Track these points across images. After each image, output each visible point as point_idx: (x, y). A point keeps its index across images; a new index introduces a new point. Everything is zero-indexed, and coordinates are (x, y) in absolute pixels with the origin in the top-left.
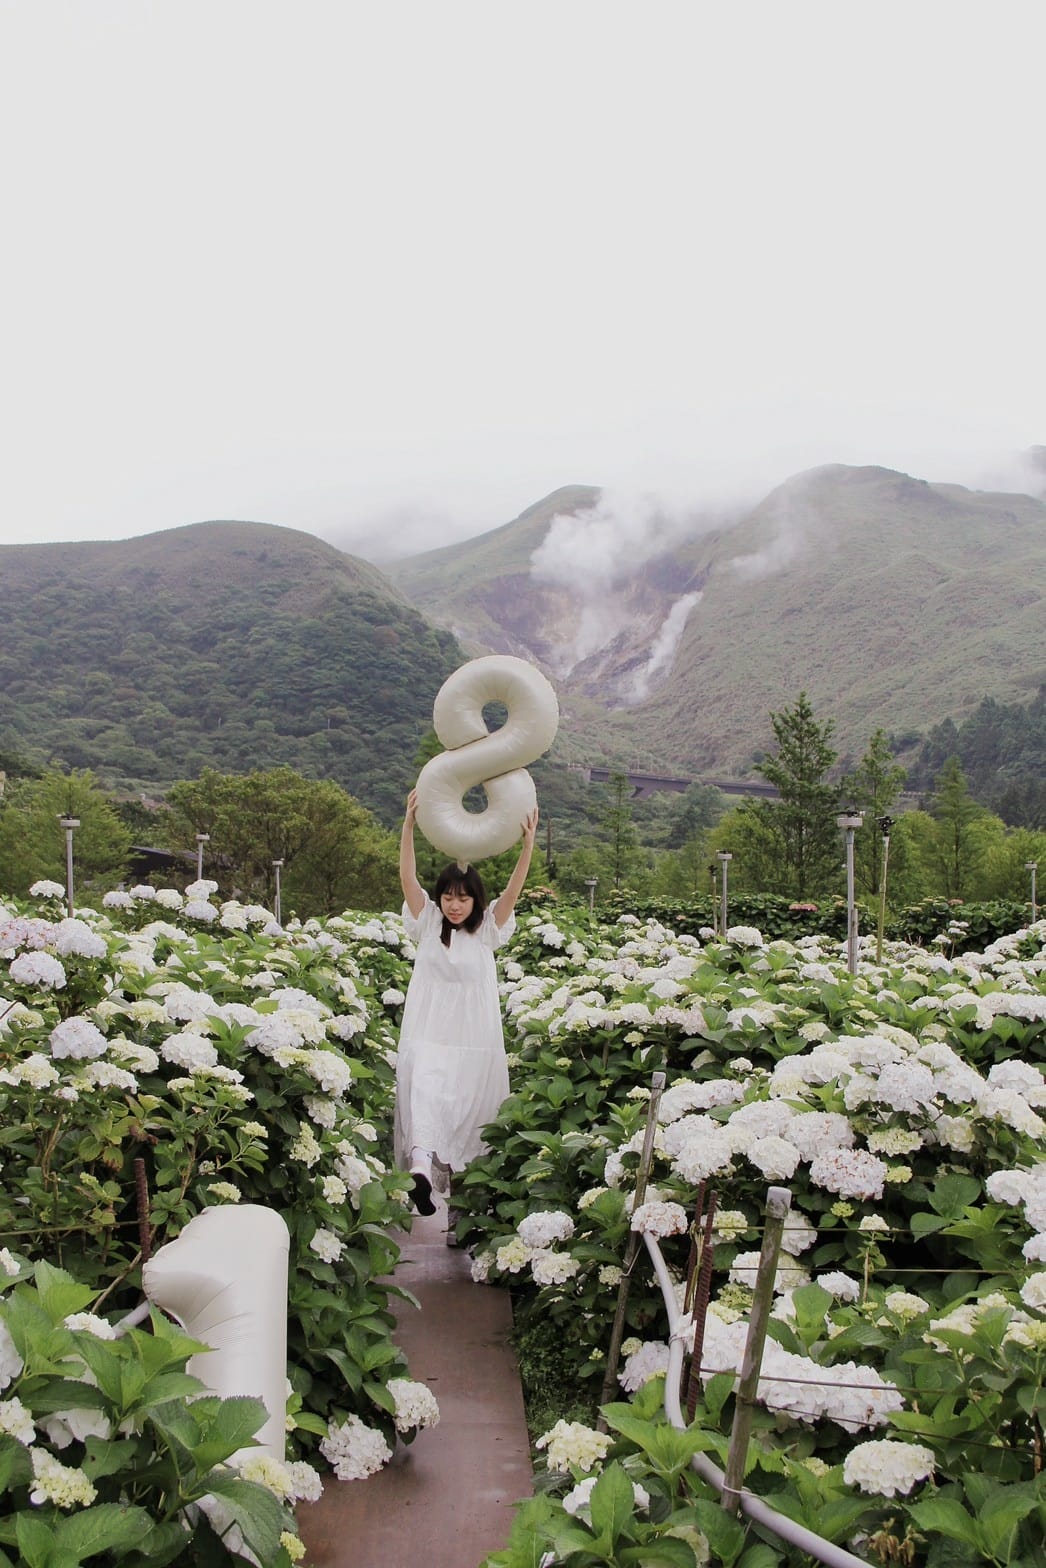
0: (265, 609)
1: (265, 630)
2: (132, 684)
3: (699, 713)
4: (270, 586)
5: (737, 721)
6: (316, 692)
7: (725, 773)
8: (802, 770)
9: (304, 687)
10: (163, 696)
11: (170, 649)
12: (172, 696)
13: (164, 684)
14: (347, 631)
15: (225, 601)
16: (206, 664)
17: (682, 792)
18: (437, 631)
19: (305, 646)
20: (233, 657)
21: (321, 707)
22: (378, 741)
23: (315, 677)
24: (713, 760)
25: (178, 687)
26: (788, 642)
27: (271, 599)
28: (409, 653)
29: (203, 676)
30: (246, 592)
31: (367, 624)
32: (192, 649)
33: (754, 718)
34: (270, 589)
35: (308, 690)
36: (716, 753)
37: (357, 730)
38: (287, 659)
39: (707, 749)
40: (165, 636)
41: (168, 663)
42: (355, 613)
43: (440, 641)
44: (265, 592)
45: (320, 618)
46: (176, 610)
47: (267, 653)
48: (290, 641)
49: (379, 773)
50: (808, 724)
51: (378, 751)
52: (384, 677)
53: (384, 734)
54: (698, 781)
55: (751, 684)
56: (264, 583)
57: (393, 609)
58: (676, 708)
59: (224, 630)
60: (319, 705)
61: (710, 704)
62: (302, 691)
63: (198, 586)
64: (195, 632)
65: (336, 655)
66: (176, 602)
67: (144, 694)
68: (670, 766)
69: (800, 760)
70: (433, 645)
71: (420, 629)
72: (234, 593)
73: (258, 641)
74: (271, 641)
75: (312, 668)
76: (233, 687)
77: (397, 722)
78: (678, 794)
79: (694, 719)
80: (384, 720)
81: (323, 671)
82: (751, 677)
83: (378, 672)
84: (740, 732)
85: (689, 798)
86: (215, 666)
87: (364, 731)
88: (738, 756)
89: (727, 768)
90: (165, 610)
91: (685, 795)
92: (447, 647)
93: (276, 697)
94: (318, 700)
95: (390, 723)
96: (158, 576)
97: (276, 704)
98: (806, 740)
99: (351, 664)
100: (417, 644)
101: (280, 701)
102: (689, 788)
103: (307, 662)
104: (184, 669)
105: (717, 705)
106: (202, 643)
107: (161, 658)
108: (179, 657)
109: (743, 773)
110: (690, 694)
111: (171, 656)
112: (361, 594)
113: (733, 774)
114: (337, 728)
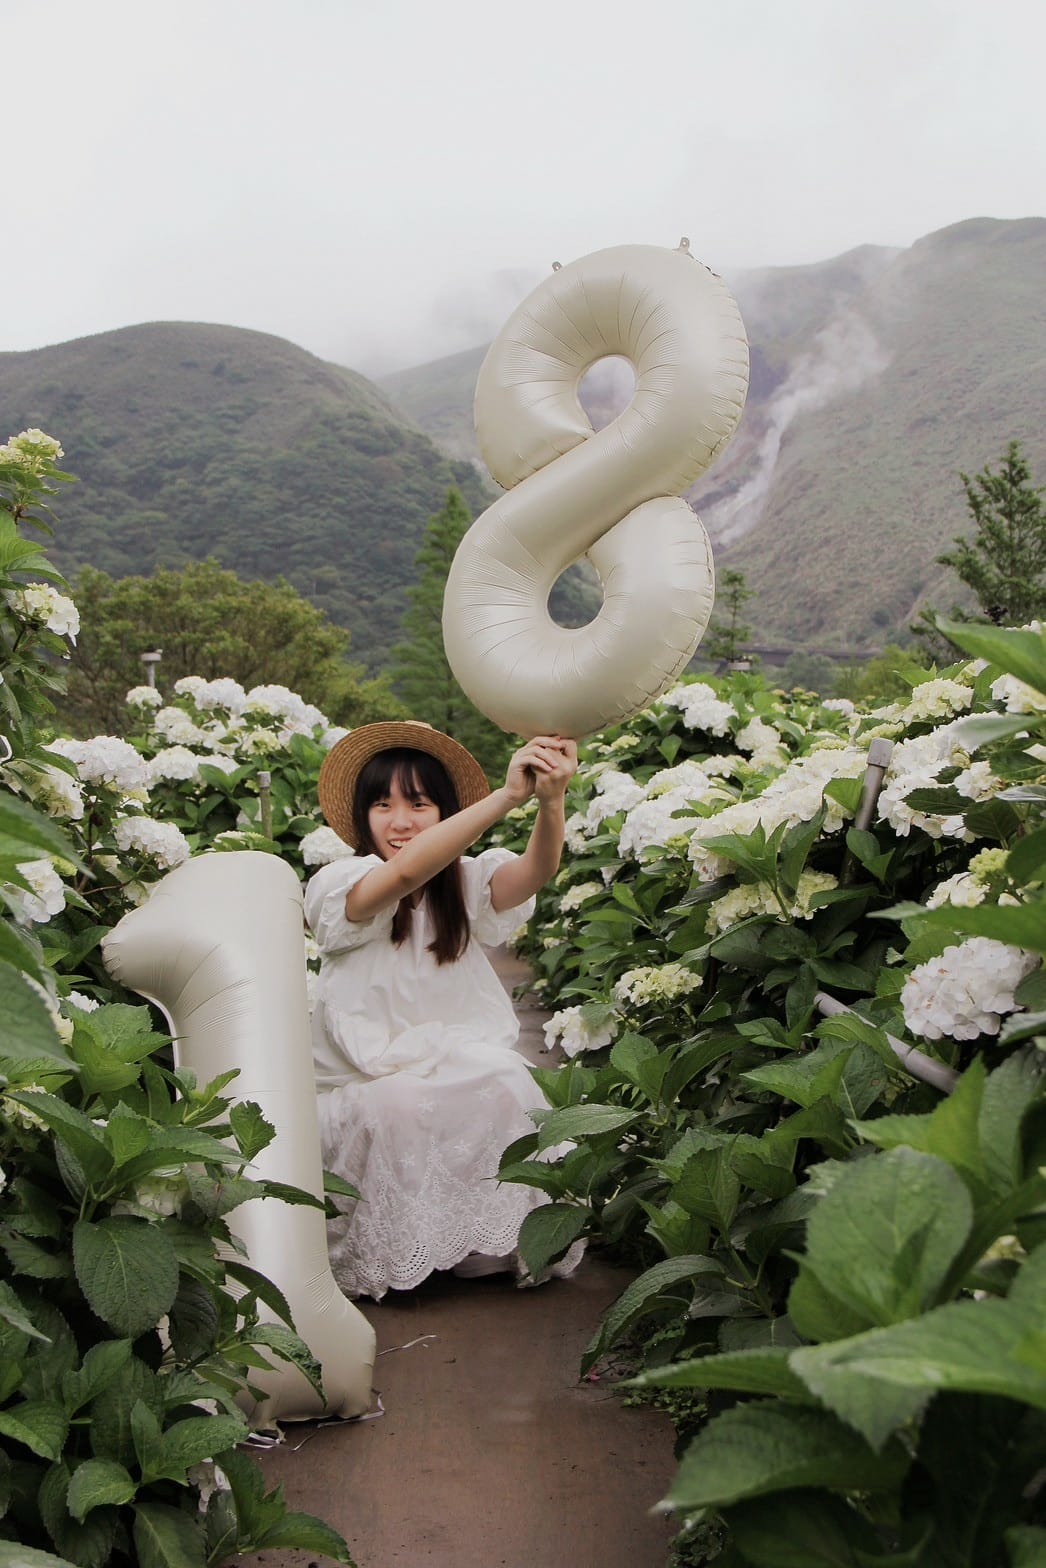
0: (225, 438)
1: (226, 467)
2: (52, 542)
3: (801, 562)
4: (231, 407)
5: (851, 570)
6: (296, 547)
7: (837, 639)
8: (1013, 562)
9: (280, 540)
10: (94, 557)
11: (100, 495)
12: (106, 558)
13: (97, 541)
14: (334, 464)
15: (172, 428)
16: (148, 513)
17: (780, 665)
18: (452, 462)
19: (280, 487)
20: (184, 503)
21: (305, 568)
22: (379, 610)
23: (294, 526)
24: (821, 623)
25: (114, 545)
26: (917, 464)
27: (232, 425)
28: (416, 492)
29: (147, 530)
30: (199, 417)
31: (360, 456)
32: (131, 494)
33: (873, 566)
34: (230, 412)
35: (288, 545)
36: (824, 614)
37: (351, 596)
38: (255, 505)
39: (812, 609)
40: (93, 477)
41: (99, 513)
42: (343, 441)
43: (456, 474)
44: (224, 416)
45: (299, 449)
46: (107, 443)
47: (230, 497)
48: (260, 481)
49: (383, 651)
50: (1022, 492)
51: (380, 622)
52: (385, 525)
53: (387, 600)
54: (802, 651)
55: (870, 520)
56: (222, 404)
57: (394, 433)
58: (769, 557)
59: (171, 467)
60: (301, 563)
61: (816, 550)
62: (278, 546)
63: (134, 411)
64: (133, 472)
65: (322, 496)
66: (106, 432)
67: (68, 555)
68: (763, 632)
69: (1009, 547)
70: (448, 481)
71: (431, 460)
72: (183, 418)
73: (217, 482)
74: (234, 481)
75: (289, 515)
76: (186, 544)
77: (405, 583)
78: (776, 669)
79: (794, 570)
80: (387, 581)
81: (304, 519)
82: (869, 511)
83: (377, 519)
84: (855, 585)
85: (791, 674)
86: (161, 516)
87: (361, 597)
88: (852, 617)
89: (840, 633)
90: (92, 443)
91: (785, 670)
92: (467, 483)
93: (243, 554)
94: (298, 558)
95: (395, 586)
96: (80, 397)
97: (245, 565)
98: (1018, 517)
99: (340, 509)
100: (426, 480)
101: (249, 560)
102: (790, 660)
103: (284, 508)
104: (120, 521)
105: (825, 550)
106: (144, 485)
107: (91, 508)
108: (114, 505)
109: (860, 639)
110: (787, 537)
111: (103, 504)
112: (351, 416)
113: (848, 641)
114: (325, 593)
